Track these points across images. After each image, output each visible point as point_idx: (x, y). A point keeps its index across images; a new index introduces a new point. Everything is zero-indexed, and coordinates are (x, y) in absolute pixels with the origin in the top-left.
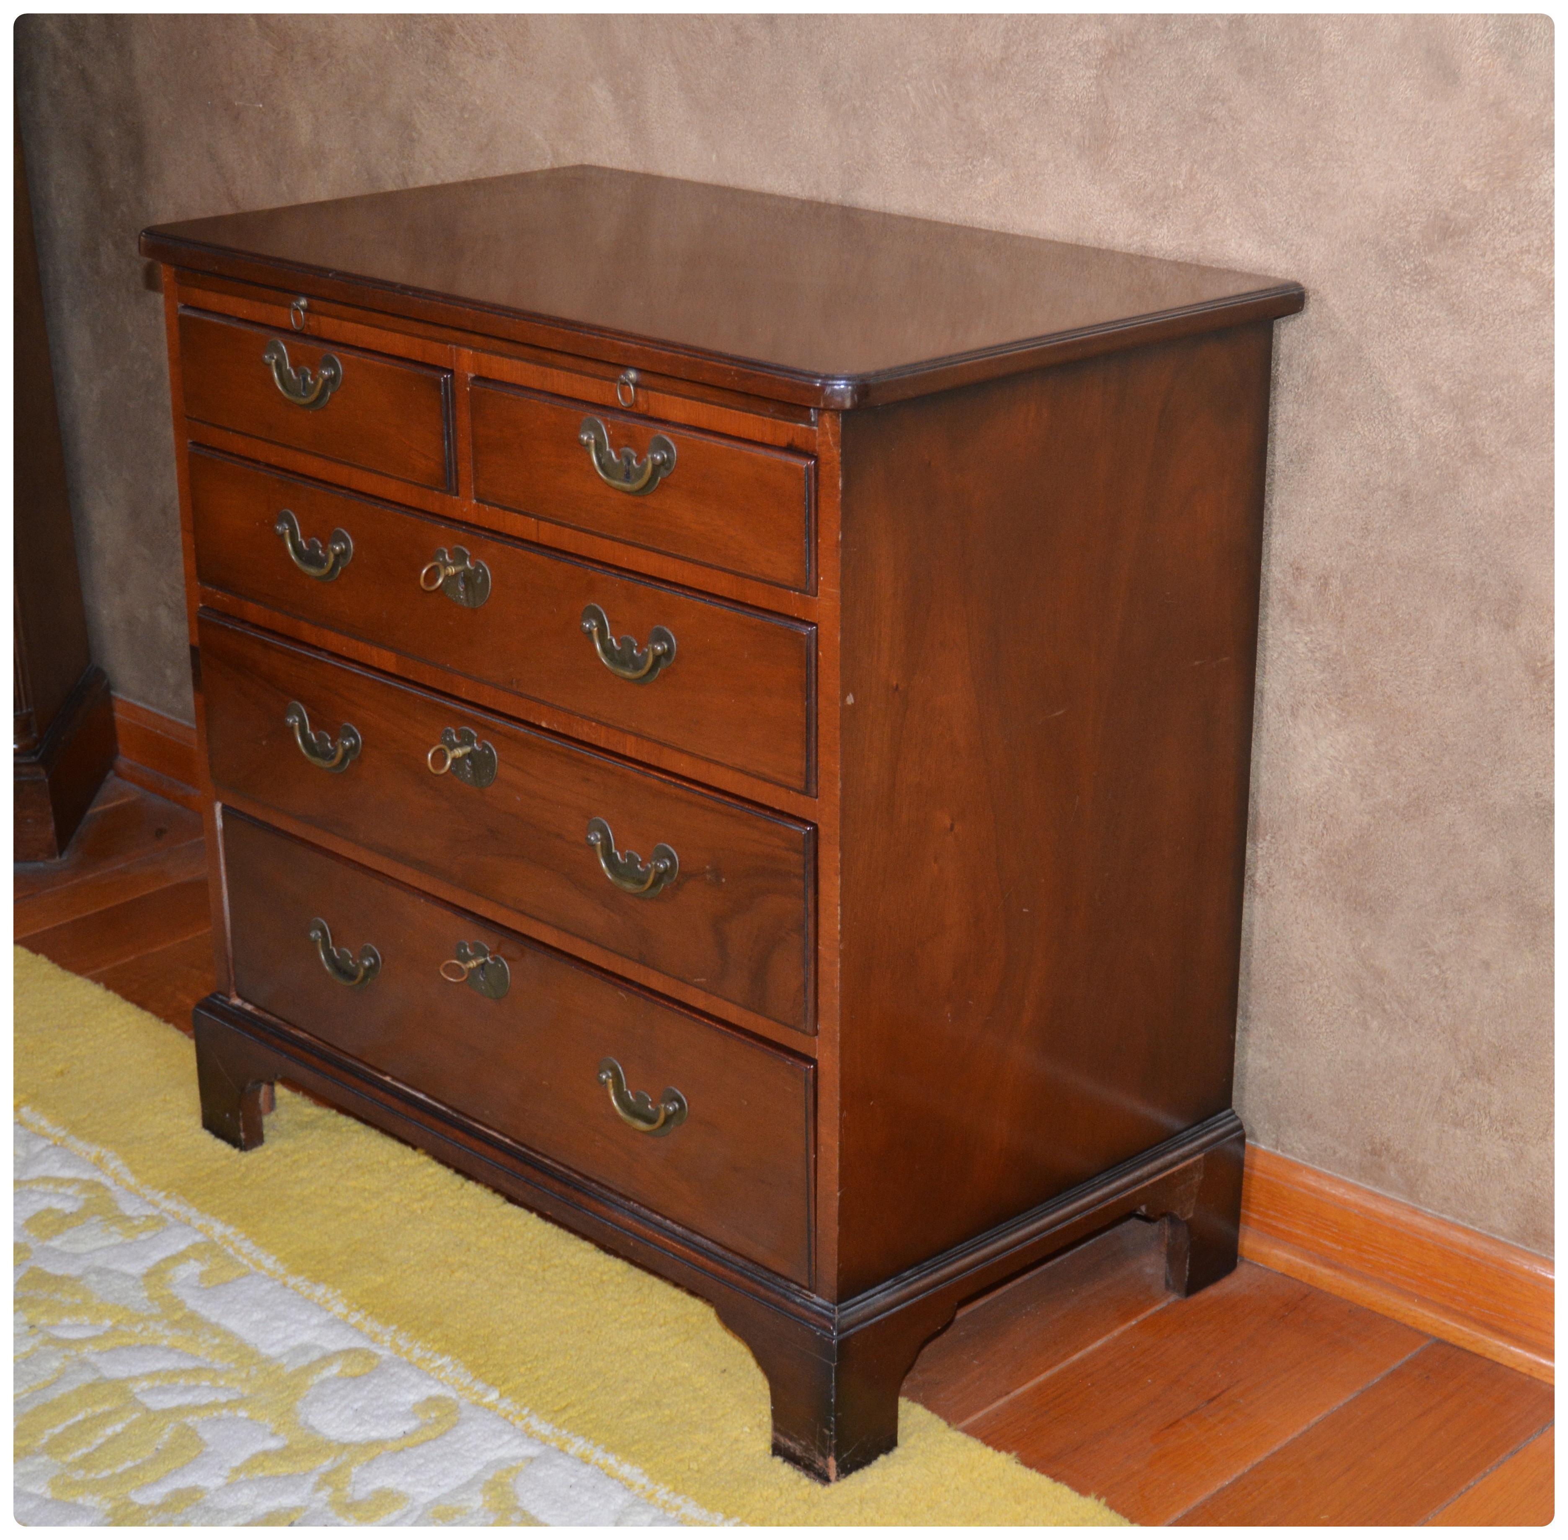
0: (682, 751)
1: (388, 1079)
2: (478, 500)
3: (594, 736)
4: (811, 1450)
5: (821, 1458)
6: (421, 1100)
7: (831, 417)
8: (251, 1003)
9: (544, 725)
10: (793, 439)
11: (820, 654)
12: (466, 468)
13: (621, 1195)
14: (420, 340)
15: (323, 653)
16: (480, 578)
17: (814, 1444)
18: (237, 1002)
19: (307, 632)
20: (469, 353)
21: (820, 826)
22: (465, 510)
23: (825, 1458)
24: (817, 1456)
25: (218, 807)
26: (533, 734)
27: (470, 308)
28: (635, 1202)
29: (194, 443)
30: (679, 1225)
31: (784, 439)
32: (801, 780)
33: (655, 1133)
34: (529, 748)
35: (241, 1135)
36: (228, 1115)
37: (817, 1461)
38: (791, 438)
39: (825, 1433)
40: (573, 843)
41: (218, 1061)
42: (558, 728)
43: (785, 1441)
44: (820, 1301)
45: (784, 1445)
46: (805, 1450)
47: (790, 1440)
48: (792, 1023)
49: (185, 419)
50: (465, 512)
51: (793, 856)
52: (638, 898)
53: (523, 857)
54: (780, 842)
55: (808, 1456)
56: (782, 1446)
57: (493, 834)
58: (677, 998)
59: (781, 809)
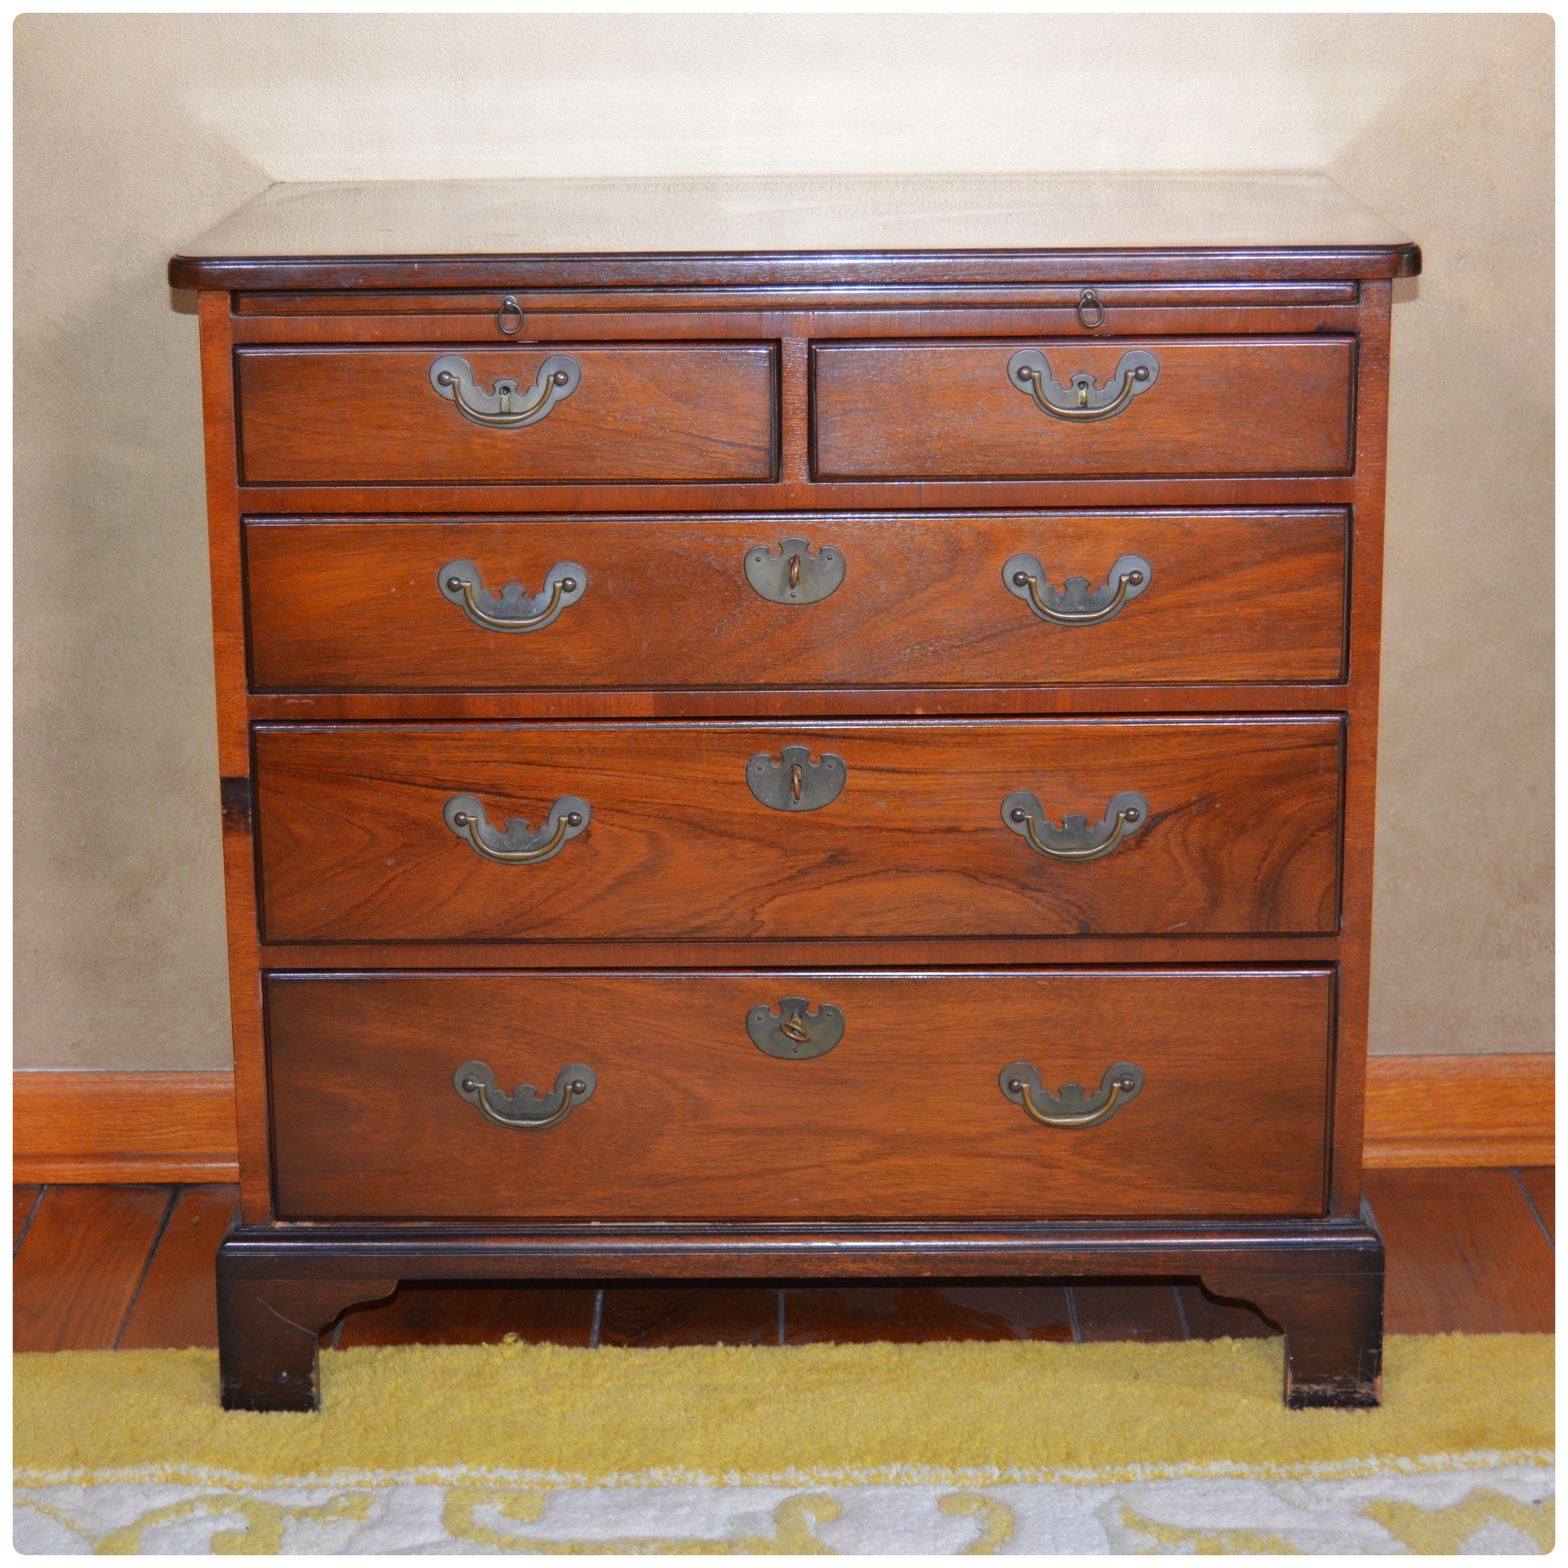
1: (596, 1224)
2: (813, 479)
4: (1350, 1381)
7: (1379, 289)
9: (919, 712)
10: (1325, 322)
11: (1358, 533)
15: (515, 722)
17: (1355, 1373)
18: (282, 1225)
21: (1349, 711)
22: (791, 494)
23: (1371, 1381)
24: (1359, 1384)
31: (1312, 324)
32: (1335, 668)
33: (1093, 1123)
34: (903, 742)
35: (312, 1392)
36: (284, 1374)
37: (1358, 1390)
38: (1322, 321)
39: (1371, 1354)
40: (976, 831)
41: (270, 1308)
42: (944, 709)
43: (1310, 1388)
44: (1339, 1220)
45: (1308, 1393)
46: (1341, 1384)
47: (1318, 1384)
48: (1316, 930)
49: (238, 487)
50: (794, 498)
51: (1324, 751)
52: (1081, 862)
53: (887, 871)
54: (1305, 742)
55: (1344, 1390)
56: (1305, 1395)
57: (837, 858)
58: (1127, 961)
59: (1295, 708)
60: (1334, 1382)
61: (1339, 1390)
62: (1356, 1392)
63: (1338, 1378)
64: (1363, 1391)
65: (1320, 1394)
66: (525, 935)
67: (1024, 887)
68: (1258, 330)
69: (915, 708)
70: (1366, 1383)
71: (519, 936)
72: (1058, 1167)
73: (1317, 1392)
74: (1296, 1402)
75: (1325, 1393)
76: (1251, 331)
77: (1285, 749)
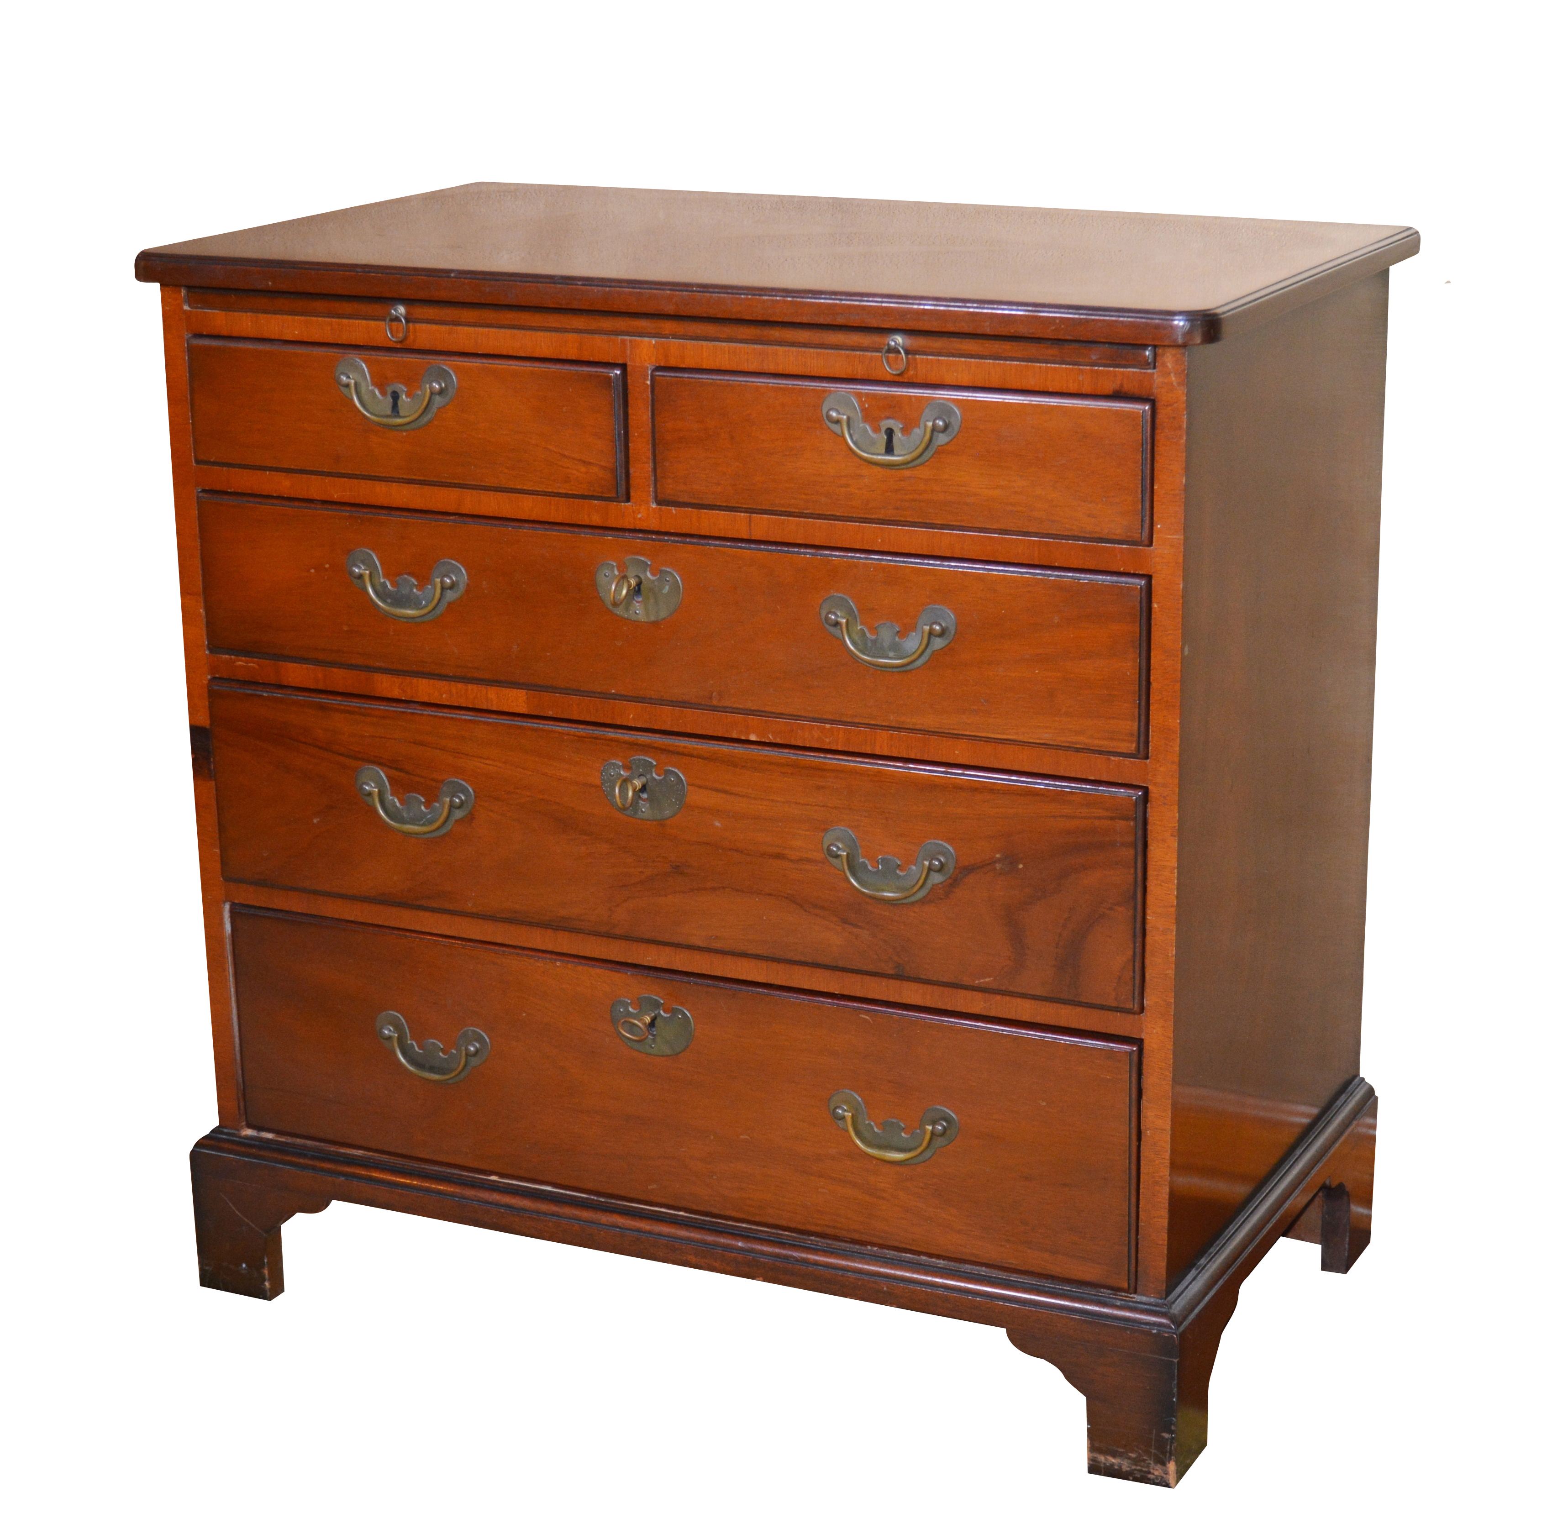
0: (958, 736)
1: (494, 1178)
2: (659, 503)
3: (827, 740)
4: (1144, 1461)
5: (1159, 1467)
6: (550, 1192)
7: (1174, 355)
8: (269, 1130)
9: (753, 738)
10: (1122, 385)
11: (1155, 605)
12: (641, 470)
13: (854, 1242)
14: (575, 335)
15: (413, 706)
16: (667, 587)
17: (1148, 1453)
18: (249, 1132)
19: (387, 685)
20: (650, 343)
21: (1150, 787)
22: (639, 516)
23: (1163, 1464)
24: (1152, 1464)
25: (227, 907)
26: (739, 750)
27: (670, 290)
28: (873, 1244)
29: (204, 491)
30: (938, 1257)
31: (1109, 387)
32: (1132, 742)
33: (912, 1162)
34: (735, 766)
35: (265, 1285)
36: (244, 1266)
37: (1152, 1471)
38: (1119, 382)
39: (1163, 1437)
40: (800, 860)
41: (231, 1204)
42: (774, 738)
43: (1106, 1459)
44: (1144, 1299)
45: (1104, 1464)
46: (1136, 1461)
47: (1114, 1456)
48: (1114, 1004)
49: (195, 465)
50: (640, 519)
51: (1120, 824)
52: (895, 905)
53: (724, 888)
54: (1102, 813)
55: (1138, 1468)
56: (1102, 1465)
57: (678, 870)
58: (943, 1007)
59: (1098, 778)
60: (1129, 1458)
61: (1134, 1467)
62: (1149, 1473)
63: (1133, 1455)
64: (1156, 1473)
65: (1116, 1467)
66: (423, 903)
67: (845, 921)
68: (1057, 389)
69: (748, 734)
70: (1159, 1465)
71: (418, 903)
72: (884, 1198)
73: (1112, 1465)
74: (1094, 1468)
75: (1120, 1467)
76: (1050, 390)
77: (1084, 818)
